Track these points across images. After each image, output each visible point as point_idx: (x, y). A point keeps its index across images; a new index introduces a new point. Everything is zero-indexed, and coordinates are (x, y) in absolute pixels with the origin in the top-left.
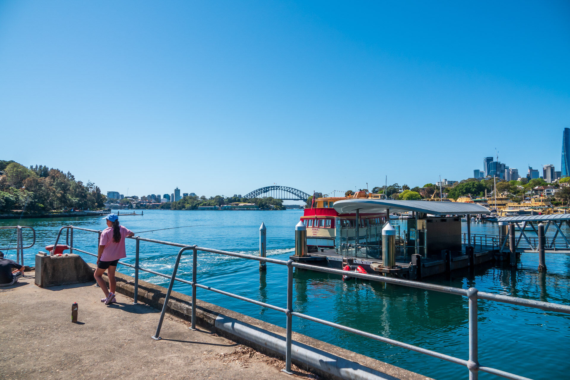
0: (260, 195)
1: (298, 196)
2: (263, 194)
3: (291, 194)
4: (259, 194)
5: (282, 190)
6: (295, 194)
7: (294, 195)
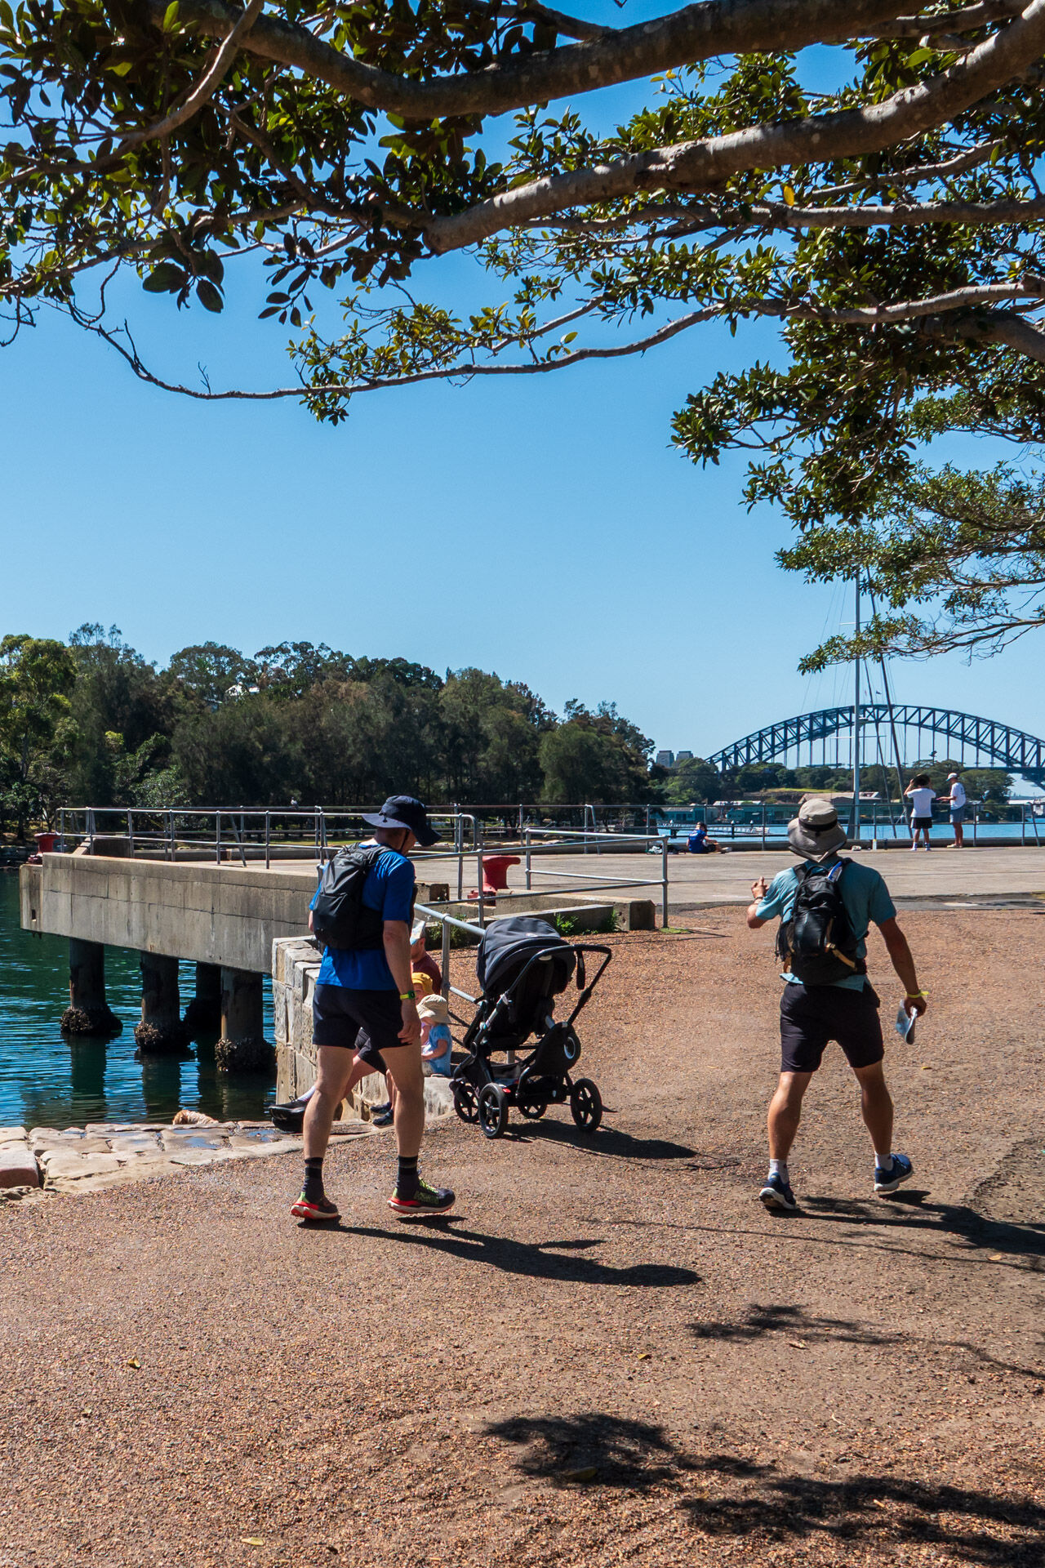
0: (792, 751)
1: (993, 752)
2: (805, 744)
3: (956, 743)
4: (785, 748)
5: (906, 722)
6: (978, 744)
7: (970, 749)
